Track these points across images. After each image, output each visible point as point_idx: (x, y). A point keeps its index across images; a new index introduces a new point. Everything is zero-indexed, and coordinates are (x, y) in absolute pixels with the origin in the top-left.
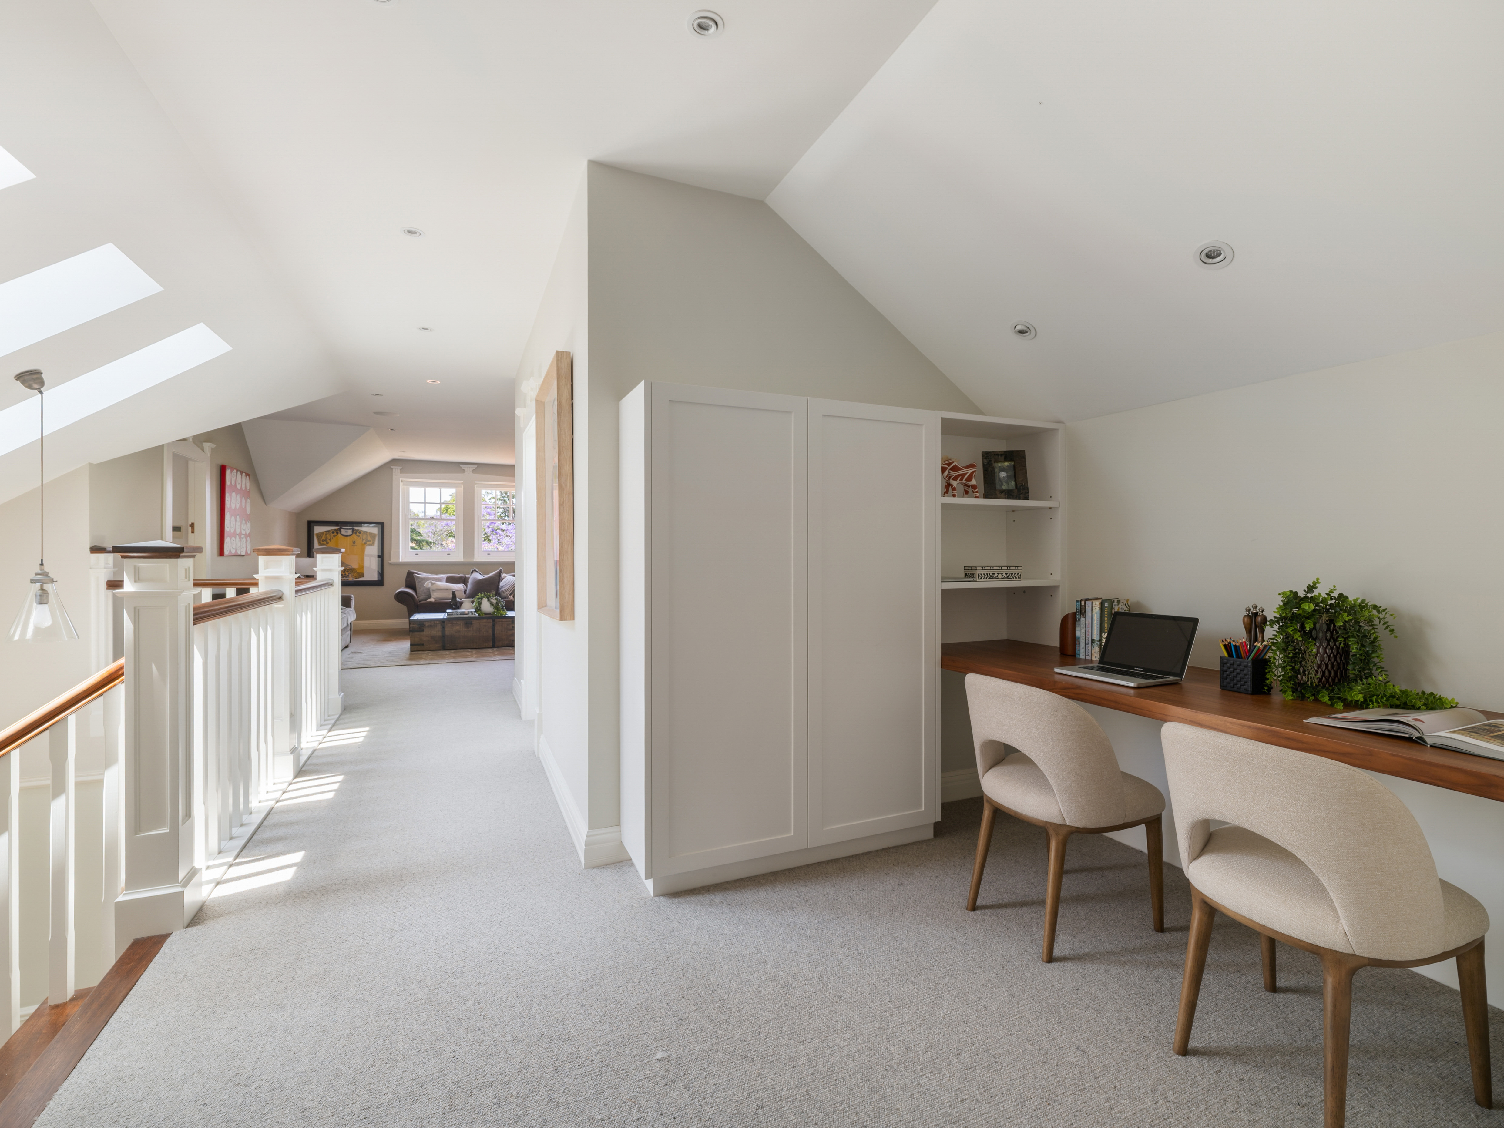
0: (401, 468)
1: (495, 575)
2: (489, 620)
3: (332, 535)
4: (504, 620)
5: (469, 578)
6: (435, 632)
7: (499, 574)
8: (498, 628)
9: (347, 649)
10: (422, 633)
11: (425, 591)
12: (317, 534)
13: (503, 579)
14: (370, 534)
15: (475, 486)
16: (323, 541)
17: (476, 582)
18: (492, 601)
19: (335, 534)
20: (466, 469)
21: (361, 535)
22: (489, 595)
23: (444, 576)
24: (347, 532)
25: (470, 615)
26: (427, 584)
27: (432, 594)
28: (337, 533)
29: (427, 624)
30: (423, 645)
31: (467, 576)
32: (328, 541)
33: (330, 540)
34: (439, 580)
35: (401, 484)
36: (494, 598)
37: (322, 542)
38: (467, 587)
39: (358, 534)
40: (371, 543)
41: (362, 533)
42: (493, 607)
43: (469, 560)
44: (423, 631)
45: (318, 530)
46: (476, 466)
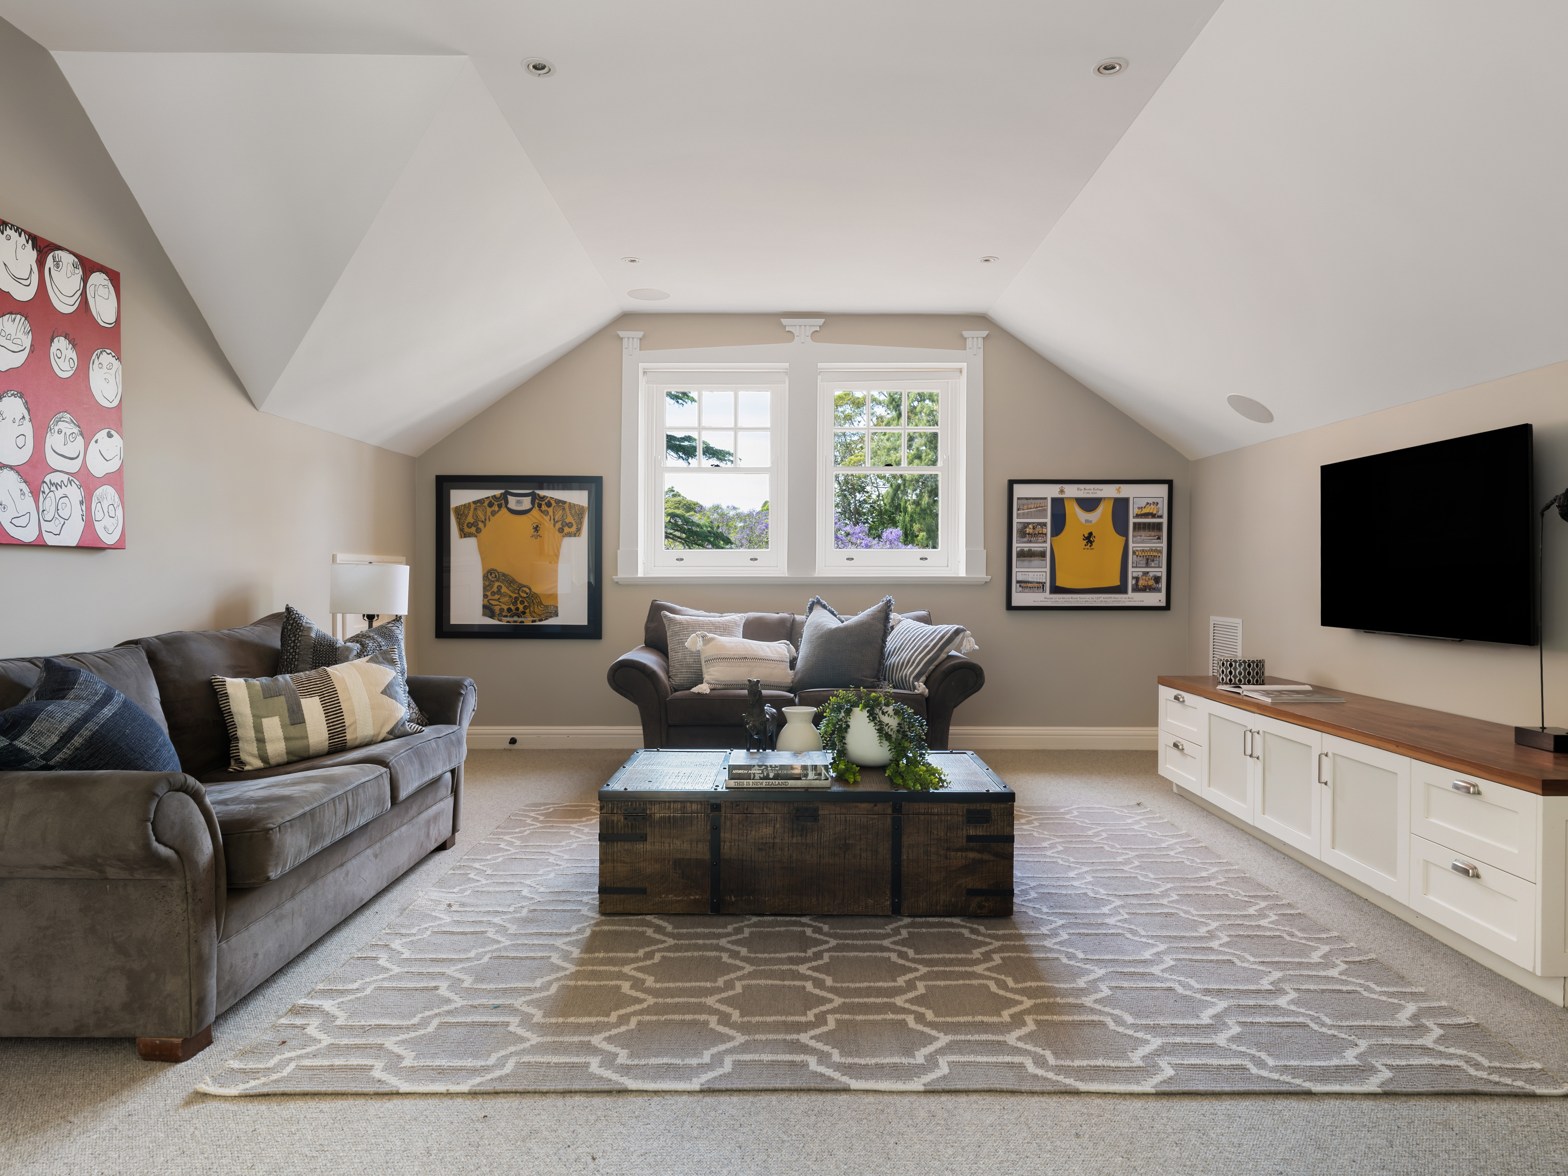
0: (640, 334)
1: (874, 617)
2: (879, 807)
3: (489, 510)
4: (936, 809)
5: (803, 624)
6: (686, 846)
7: (885, 614)
8: (912, 839)
9: (444, 854)
10: (640, 846)
11: (690, 660)
12: (457, 509)
13: (892, 628)
14: (572, 506)
15: (819, 377)
16: (470, 525)
17: (821, 636)
18: (885, 719)
19: (496, 508)
20: (796, 333)
21: (550, 510)
22: (876, 699)
23: (738, 618)
24: (518, 502)
25: (811, 780)
26: (693, 642)
27: (704, 670)
28: (500, 506)
29: (658, 813)
30: (643, 891)
31: (798, 618)
32: (481, 525)
33: (484, 522)
34: (725, 629)
35: (642, 380)
36: (890, 709)
37: (466, 530)
38: (797, 650)
39: (544, 508)
40: (574, 529)
41: (554, 504)
42: (886, 744)
43: (802, 575)
44: (643, 838)
45: (459, 498)
46: (821, 321)
